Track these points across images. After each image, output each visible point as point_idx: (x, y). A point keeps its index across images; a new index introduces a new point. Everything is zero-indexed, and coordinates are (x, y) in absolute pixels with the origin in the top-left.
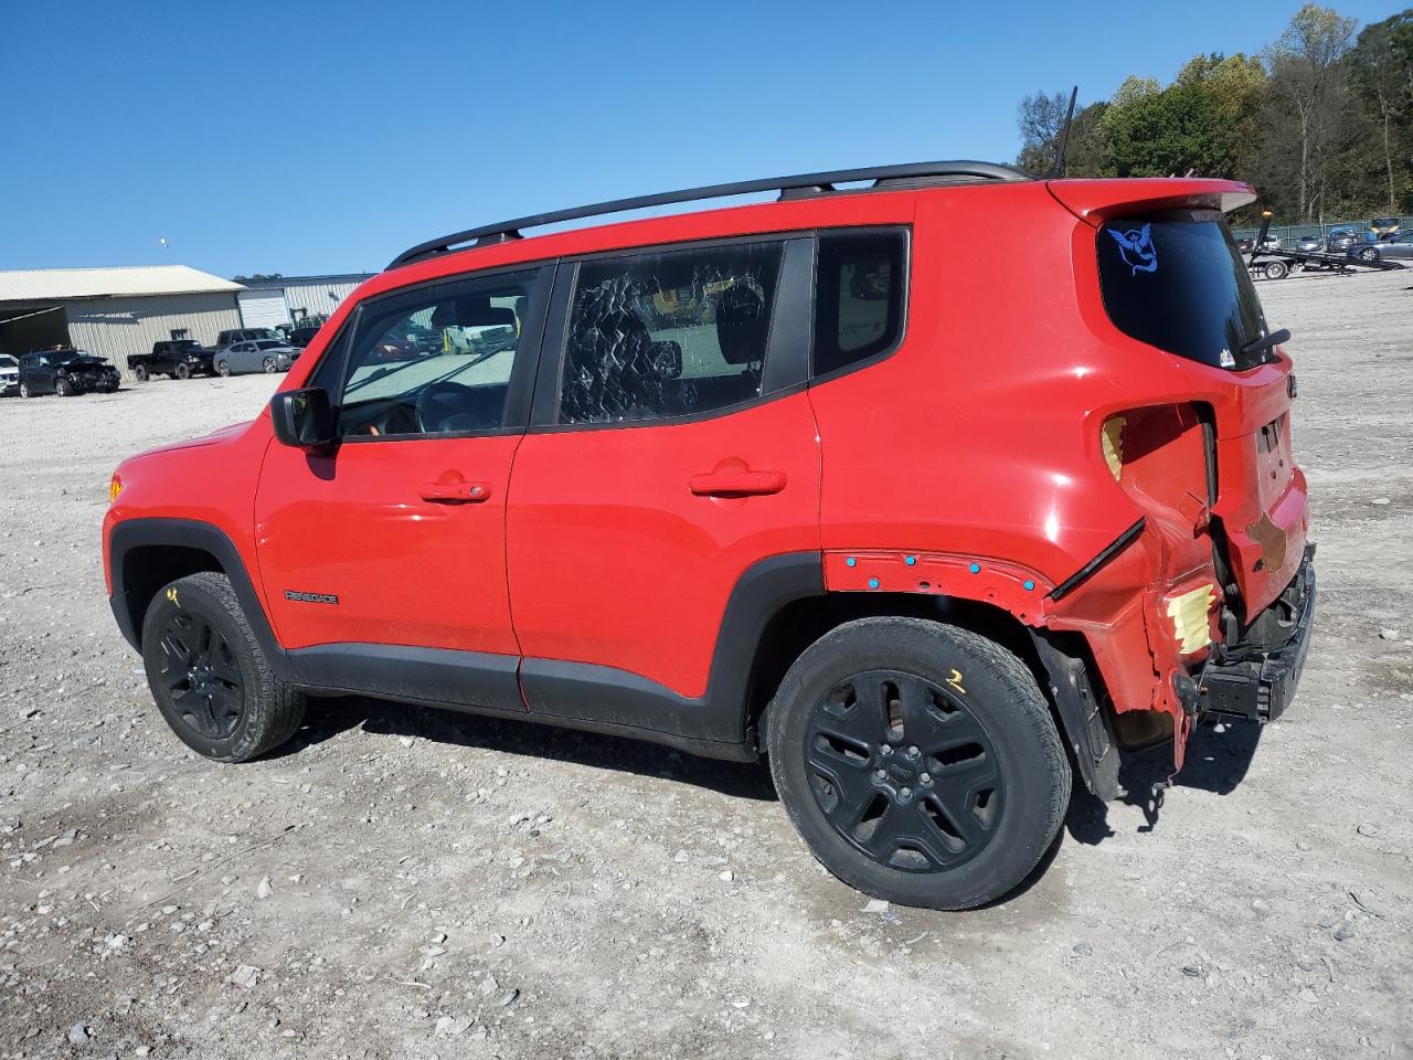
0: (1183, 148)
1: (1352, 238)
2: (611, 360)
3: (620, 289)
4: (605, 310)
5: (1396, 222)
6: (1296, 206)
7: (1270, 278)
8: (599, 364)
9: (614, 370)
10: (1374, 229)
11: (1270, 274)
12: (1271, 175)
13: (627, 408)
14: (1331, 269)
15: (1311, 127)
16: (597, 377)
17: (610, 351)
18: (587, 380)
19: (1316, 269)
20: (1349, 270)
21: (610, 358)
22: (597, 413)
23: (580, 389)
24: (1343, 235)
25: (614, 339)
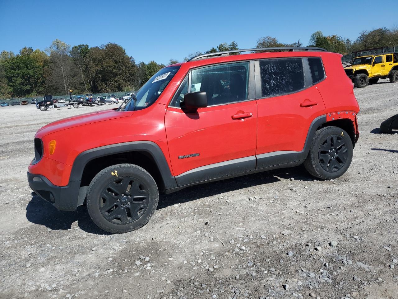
0: (29, 73)
1: (83, 99)
2: (273, 82)
3: (271, 66)
4: (269, 71)
5: (92, 95)
6: (65, 91)
7: (75, 108)
8: (270, 83)
9: (274, 84)
10: (87, 97)
11: (75, 106)
12: (56, 82)
13: (278, 92)
14: (89, 105)
15: (64, 70)
16: (270, 86)
17: (272, 80)
18: (268, 86)
19: (85, 105)
20: (93, 105)
21: (272, 81)
22: (272, 93)
23: (266, 88)
24: (80, 98)
25: (273, 77)
